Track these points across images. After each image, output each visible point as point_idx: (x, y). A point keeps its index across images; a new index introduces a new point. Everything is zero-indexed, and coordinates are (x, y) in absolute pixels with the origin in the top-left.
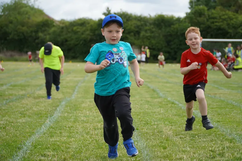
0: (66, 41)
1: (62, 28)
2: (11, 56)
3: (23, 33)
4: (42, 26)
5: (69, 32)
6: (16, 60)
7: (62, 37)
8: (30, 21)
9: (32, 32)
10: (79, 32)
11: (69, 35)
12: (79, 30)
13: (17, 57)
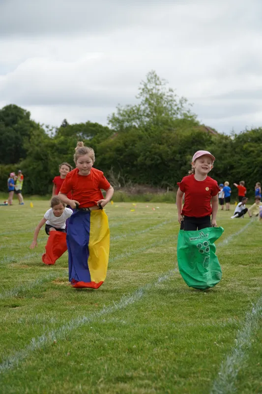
0: (232, 167)
1: (225, 146)
2: (139, 192)
3: (160, 155)
4: (193, 143)
5: (236, 152)
6: (147, 200)
7: (225, 162)
8: (173, 135)
9: (175, 152)
10: (253, 151)
11: (237, 157)
12: (252, 149)
13: (148, 194)
